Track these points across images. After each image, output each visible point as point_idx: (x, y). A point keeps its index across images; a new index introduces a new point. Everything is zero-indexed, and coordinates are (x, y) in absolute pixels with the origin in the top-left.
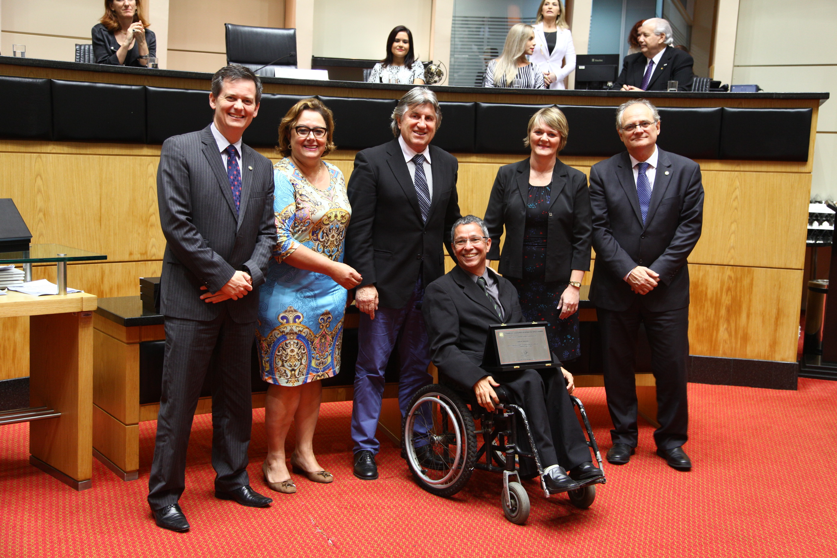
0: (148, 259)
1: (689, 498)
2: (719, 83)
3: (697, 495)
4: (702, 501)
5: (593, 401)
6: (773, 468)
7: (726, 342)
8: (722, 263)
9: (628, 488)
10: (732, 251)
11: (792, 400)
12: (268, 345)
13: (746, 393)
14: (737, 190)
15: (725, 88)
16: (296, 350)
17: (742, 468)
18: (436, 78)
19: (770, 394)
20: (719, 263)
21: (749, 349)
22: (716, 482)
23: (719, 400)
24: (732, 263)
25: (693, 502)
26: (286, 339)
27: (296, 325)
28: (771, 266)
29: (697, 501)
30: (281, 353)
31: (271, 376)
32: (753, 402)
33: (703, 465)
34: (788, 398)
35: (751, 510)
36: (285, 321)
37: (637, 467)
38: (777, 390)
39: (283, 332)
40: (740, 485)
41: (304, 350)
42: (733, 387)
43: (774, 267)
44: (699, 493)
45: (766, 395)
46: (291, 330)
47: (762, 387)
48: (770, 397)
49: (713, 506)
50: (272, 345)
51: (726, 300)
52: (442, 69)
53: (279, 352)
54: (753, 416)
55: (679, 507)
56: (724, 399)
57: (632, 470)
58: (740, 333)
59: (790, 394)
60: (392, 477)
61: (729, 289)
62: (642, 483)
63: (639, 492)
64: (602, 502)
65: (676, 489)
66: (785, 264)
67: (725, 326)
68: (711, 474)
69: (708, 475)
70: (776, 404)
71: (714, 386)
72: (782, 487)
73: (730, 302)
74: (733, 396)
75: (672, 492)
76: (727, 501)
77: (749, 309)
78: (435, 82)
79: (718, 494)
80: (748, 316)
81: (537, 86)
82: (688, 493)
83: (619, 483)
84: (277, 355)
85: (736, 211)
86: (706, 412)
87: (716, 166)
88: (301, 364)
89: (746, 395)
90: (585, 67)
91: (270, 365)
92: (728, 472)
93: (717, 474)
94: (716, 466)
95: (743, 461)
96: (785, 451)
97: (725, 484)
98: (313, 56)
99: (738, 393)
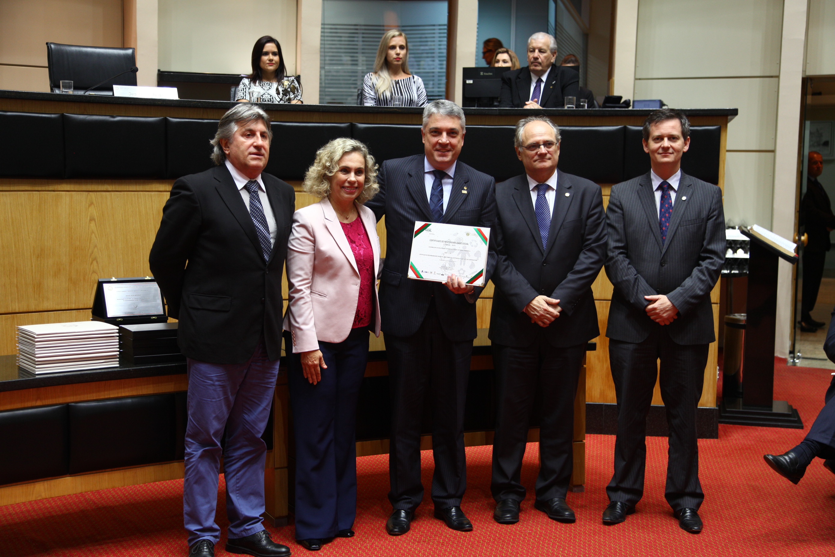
2: (620, 98)
11: (713, 450)
15: (627, 103)
17: (662, 531)
22: (635, 548)
33: (620, 529)
34: (709, 447)
37: (546, 535)
57: (542, 538)
59: (711, 443)
68: (629, 539)
69: (626, 541)
72: (707, 551)
81: (421, 103)
89: (663, 447)
90: (473, 82)
92: (648, 536)
93: (636, 539)
94: (635, 529)
95: (663, 522)
96: (708, 509)
97: (645, 550)
98: (159, 70)
99: (654, 444)
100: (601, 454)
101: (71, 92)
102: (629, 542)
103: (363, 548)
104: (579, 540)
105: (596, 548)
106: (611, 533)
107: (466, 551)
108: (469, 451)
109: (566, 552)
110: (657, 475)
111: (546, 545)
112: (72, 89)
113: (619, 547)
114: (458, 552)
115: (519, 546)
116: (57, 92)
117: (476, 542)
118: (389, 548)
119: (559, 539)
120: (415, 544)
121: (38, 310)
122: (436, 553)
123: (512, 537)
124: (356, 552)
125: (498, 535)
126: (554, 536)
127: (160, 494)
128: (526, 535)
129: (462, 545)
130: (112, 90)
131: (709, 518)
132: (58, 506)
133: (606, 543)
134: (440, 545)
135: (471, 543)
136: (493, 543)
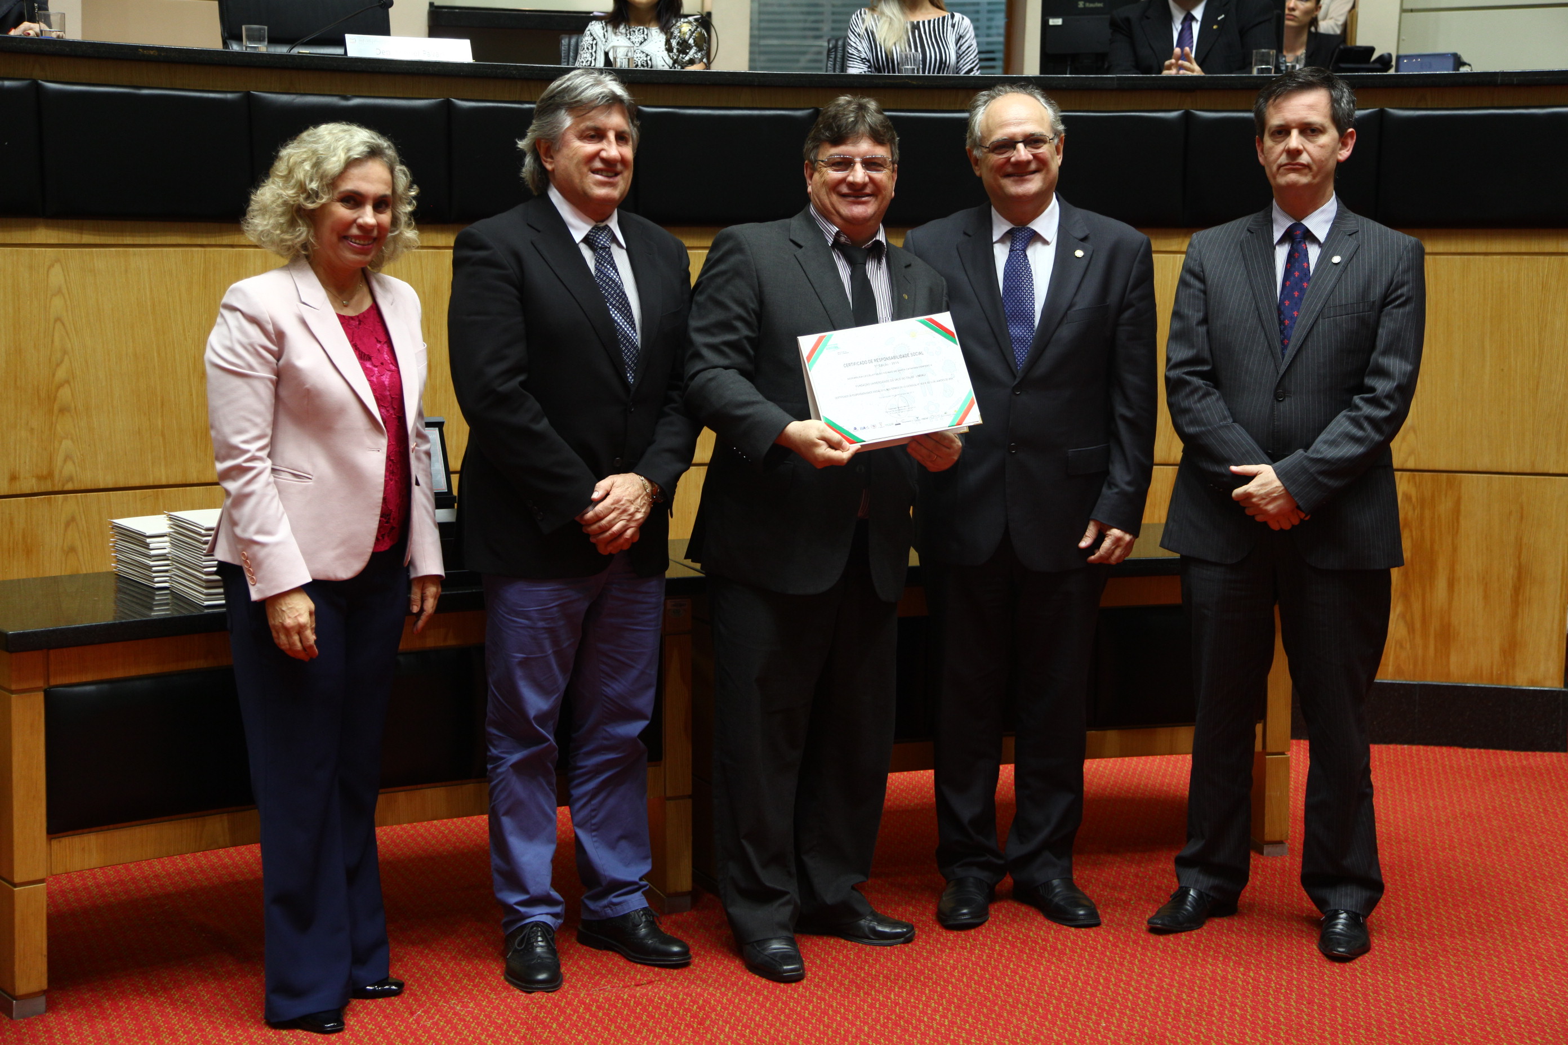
0: (56, 489)
1: (1334, 1008)
2: (1370, 50)
3: (1353, 1002)
4: (1365, 1015)
5: (1104, 790)
6: (1522, 934)
7: (1401, 646)
9: (1193, 991)
11: (1557, 775)
13: (1450, 760)
15: (1385, 61)
17: (1451, 936)
19: (1505, 762)
21: (1454, 659)
22: (1394, 970)
23: (1391, 779)
24: (1411, 464)
25: (1342, 1017)
28: (1500, 470)
29: (1354, 1016)
32: (1467, 782)
34: (1547, 770)
35: (1476, 1033)
37: (1211, 941)
38: (1522, 753)
40: (1450, 975)
42: (1421, 747)
43: (1507, 470)
44: (1357, 997)
45: (1498, 764)
47: (1487, 745)
48: (1507, 767)
49: (1389, 1027)
54: (1470, 815)
55: (1313, 1031)
56: (1403, 777)
57: (1202, 947)
58: (1434, 625)
59: (1552, 762)
60: (650, 982)
62: (1224, 977)
63: (1220, 998)
65: (1303, 990)
66: (1533, 464)
68: (1381, 952)
70: (1521, 785)
72: (1545, 979)
74: (1421, 769)
75: (1294, 996)
76: (1422, 1015)
77: (1452, 570)
79: (1400, 997)
80: (1451, 584)
81: (966, 68)
82: (1331, 998)
83: (1172, 979)
89: (1452, 767)
90: (1064, 21)
92: (1421, 946)
93: (1395, 952)
94: (1393, 933)
95: (1452, 920)
96: (1548, 895)
98: (431, 4)
99: (1432, 761)
101: (263, 48)
102: (1382, 958)
104: (1277, 951)
109: (1252, 974)
110: (1440, 824)
111: (1210, 960)
112: (266, 43)
113: (1361, 967)
114: (1031, 970)
115: (1156, 962)
116: (235, 47)
117: (1068, 951)
119: (1237, 948)
120: (944, 952)
121: (203, 481)
122: (988, 971)
123: (1141, 942)
125: (1111, 939)
126: (1226, 943)
127: (442, 845)
129: (1038, 956)
130: (342, 43)
131: (1549, 912)
132: (246, 863)
134: (995, 956)
135: (1056, 953)
136: (1103, 953)
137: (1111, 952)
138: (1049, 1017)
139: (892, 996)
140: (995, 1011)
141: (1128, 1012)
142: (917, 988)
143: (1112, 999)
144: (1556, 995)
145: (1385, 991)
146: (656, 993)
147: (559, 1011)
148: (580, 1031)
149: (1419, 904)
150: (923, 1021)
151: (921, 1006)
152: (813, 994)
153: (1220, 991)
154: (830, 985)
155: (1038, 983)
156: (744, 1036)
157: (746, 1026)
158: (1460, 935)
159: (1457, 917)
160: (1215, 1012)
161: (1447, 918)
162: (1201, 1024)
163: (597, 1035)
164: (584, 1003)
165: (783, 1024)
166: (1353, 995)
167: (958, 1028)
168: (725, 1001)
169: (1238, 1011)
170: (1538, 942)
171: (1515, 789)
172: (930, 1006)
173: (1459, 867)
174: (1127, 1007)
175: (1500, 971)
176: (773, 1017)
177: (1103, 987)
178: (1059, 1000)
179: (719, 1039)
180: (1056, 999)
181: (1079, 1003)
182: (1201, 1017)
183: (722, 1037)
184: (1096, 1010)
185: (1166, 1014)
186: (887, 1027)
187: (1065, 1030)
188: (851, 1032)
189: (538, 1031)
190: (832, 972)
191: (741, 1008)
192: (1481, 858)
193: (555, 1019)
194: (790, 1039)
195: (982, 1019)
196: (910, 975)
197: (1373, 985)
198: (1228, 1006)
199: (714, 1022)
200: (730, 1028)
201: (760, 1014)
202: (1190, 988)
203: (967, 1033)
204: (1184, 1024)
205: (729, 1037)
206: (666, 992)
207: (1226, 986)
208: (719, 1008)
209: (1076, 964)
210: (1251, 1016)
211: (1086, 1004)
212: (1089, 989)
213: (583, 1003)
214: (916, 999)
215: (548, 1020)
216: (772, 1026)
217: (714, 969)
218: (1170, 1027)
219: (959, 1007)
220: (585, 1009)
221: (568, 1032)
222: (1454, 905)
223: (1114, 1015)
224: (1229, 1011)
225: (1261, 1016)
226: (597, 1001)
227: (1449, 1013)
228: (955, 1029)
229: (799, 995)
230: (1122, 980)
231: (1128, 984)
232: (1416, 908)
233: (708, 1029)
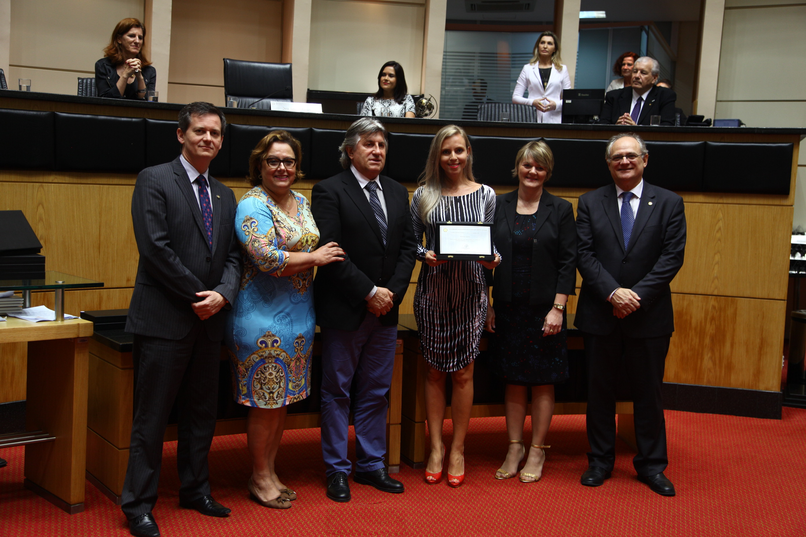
1: (674, 527)
2: (703, 117)
3: (682, 524)
4: (688, 530)
6: (758, 498)
7: (710, 371)
8: (706, 293)
9: (613, 517)
10: (716, 281)
11: (776, 429)
12: (245, 369)
13: (730, 422)
14: (721, 221)
15: (708, 122)
16: (274, 373)
17: (727, 498)
18: (427, 112)
19: (753, 423)
20: (703, 293)
21: (733, 377)
22: (701, 511)
24: (716, 293)
25: (678, 531)
26: (265, 363)
27: (274, 349)
28: (754, 297)
29: (682, 530)
30: (259, 376)
31: (248, 399)
32: (737, 431)
33: (688, 494)
34: (772, 427)
36: (264, 345)
37: (622, 495)
38: (762, 419)
39: (262, 356)
40: (725, 515)
41: (282, 373)
42: (718, 415)
43: (757, 297)
44: (684, 523)
45: (751, 424)
46: (270, 354)
47: (746, 416)
48: (755, 426)
50: (250, 369)
51: (710, 329)
52: (433, 102)
53: (257, 375)
54: (738, 445)
56: (709, 428)
58: (725, 362)
59: (775, 424)
60: (380, 502)
61: (713, 319)
62: (627, 511)
63: (625, 520)
64: (587, 530)
65: (661, 518)
66: (768, 295)
67: (709, 355)
68: (696, 503)
69: (693, 504)
70: (760, 433)
71: (698, 414)
72: (767, 518)
73: (714, 331)
74: (717, 424)
75: (657, 521)
76: (712, 531)
77: (733, 339)
78: (426, 115)
79: (703, 523)
80: (732, 346)
82: (673, 522)
83: (604, 511)
84: (255, 378)
85: (719, 242)
86: (690, 440)
87: (700, 198)
88: (280, 387)
89: (730, 424)
90: (572, 102)
91: (248, 389)
92: (713, 501)
93: (702, 503)
94: (701, 495)
95: (727, 490)
96: (770, 481)
97: (710, 513)
98: (308, 89)
99: (722, 421)
100: (673, 427)
102: (696, 506)
103: (462, 496)
104: (651, 501)
105: (666, 509)
106: (680, 497)
107: (551, 504)
108: (556, 419)
110: (724, 449)
111: (621, 503)
113: (687, 509)
114: (543, 504)
117: (560, 497)
118: (484, 497)
119: (633, 499)
120: (506, 495)
122: (525, 504)
123: (592, 494)
124: (456, 499)
125: (579, 492)
126: (629, 497)
127: (296, 440)
128: (604, 494)
129: (547, 498)
131: (770, 489)
133: (675, 506)
134: (528, 498)
135: (555, 498)
137: (578, 498)
138: (550, 525)
139: (483, 513)
140: (527, 521)
141: (584, 524)
142: (494, 510)
143: (578, 519)
144: (771, 525)
145: (697, 520)
146: (382, 507)
147: (341, 513)
148: (349, 522)
149: (714, 483)
150: (496, 525)
151: (495, 518)
152: (449, 511)
153: (625, 517)
154: (456, 507)
155: (546, 510)
156: (419, 527)
157: (420, 523)
158: (731, 497)
159: (730, 489)
160: (622, 526)
161: (725, 490)
162: (616, 531)
163: (356, 524)
164: (352, 510)
165: (436, 523)
166: (682, 521)
167: (511, 528)
168: (411, 512)
169: (632, 526)
170: (765, 502)
171: (757, 435)
172: (499, 518)
173: (732, 468)
174: (584, 522)
175: (747, 514)
176: (432, 520)
177: (574, 513)
178: (555, 518)
179: (408, 528)
180: (553, 518)
181: (563, 520)
182: (616, 528)
183: (409, 527)
184: (570, 523)
185: (601, 526)
186: (480, 526)
187: (557, 531)
188: (464, 528)
189: (332, 521)
190: (458, 502)
191: (418, 515)
192: (741, 464)
193: (339, 516)
194: (438, 529)
195: (521, 525)
196: (491, 504)
197: (691, 517)
198: (628, 524)
199: (406, 521)
200: (413, 523)
201: (426, 518)
202: (612, 515)
203: (514, 531)
204: (609, 531)
205: (412, 528)
206: (387, 507)
207: (627, 515)
208: (408, 515)
209: (563, 503)
210: (638, 529)
211: (566, 520)
212: (568, 514)
213: (350, 509)
214: (493, 515)
215: (336, 517)
216: (431, 523)
217: (408, 498)
218: (602, 532)
219: (511, 519)
220: (351, 512)
221: (344, 522)
222: (729, 484)
223: (578, 526)
224: (628, 526)
225: (642, 529)
226: (357, 509)
227: (724, 531)
228: (509, 529)
229: (443, 511)
230: (582, 511)
231: (585, 512)
232: (712, 485)
233: (403, 523)
